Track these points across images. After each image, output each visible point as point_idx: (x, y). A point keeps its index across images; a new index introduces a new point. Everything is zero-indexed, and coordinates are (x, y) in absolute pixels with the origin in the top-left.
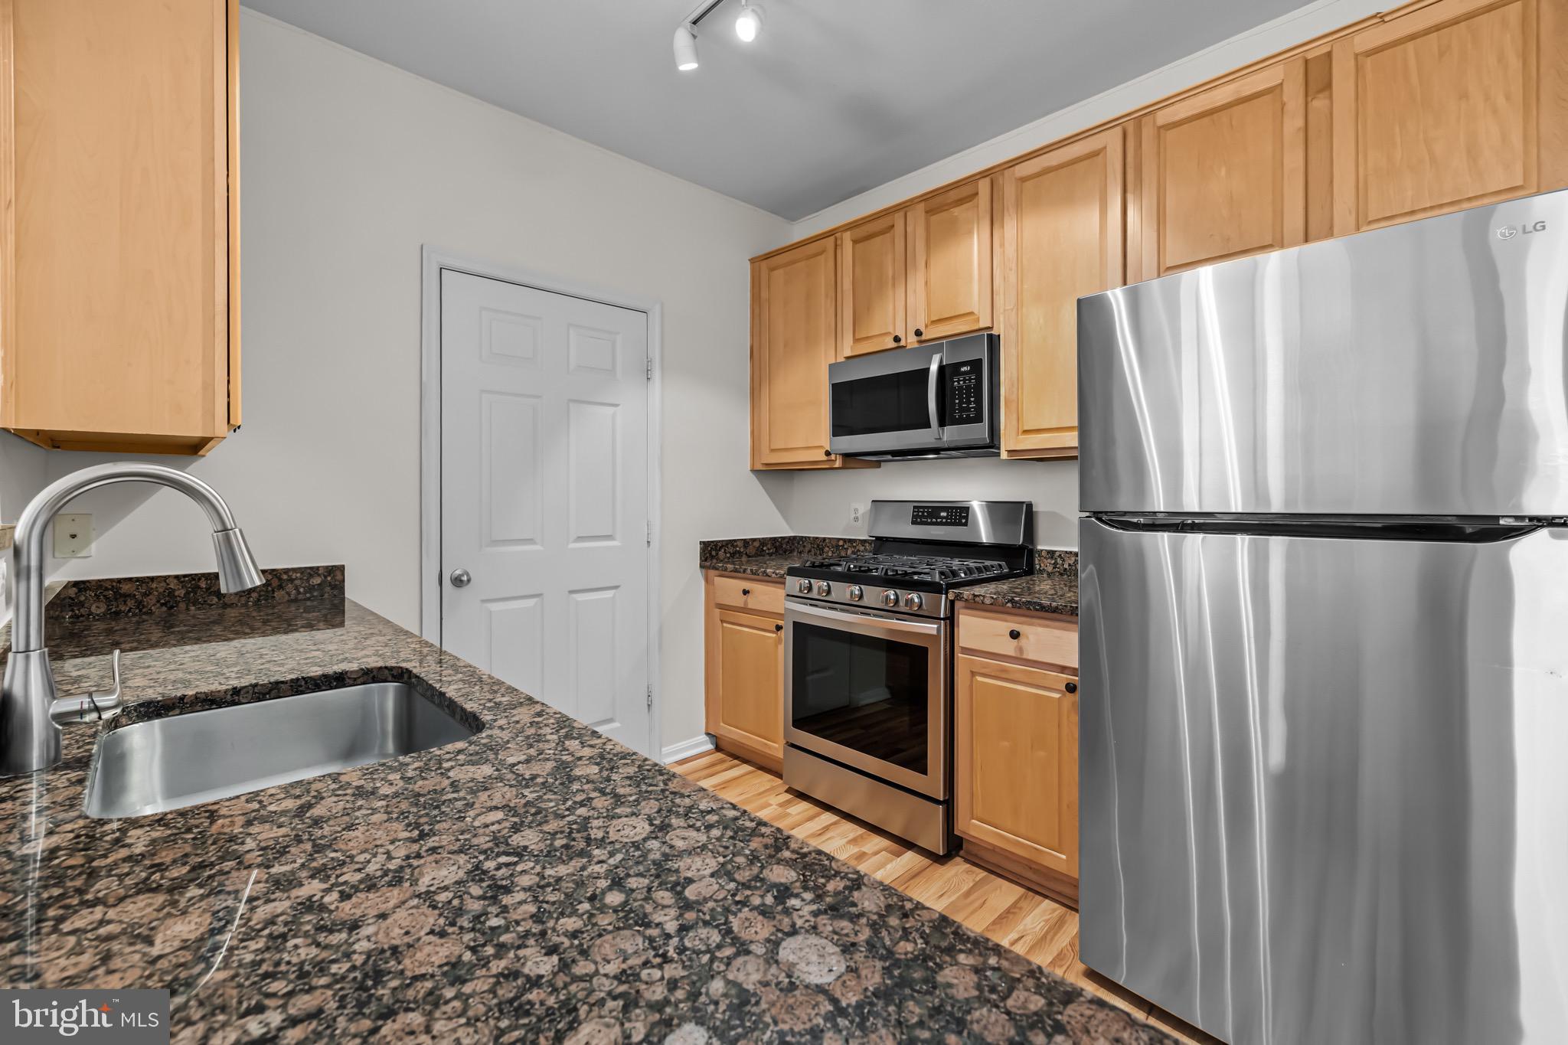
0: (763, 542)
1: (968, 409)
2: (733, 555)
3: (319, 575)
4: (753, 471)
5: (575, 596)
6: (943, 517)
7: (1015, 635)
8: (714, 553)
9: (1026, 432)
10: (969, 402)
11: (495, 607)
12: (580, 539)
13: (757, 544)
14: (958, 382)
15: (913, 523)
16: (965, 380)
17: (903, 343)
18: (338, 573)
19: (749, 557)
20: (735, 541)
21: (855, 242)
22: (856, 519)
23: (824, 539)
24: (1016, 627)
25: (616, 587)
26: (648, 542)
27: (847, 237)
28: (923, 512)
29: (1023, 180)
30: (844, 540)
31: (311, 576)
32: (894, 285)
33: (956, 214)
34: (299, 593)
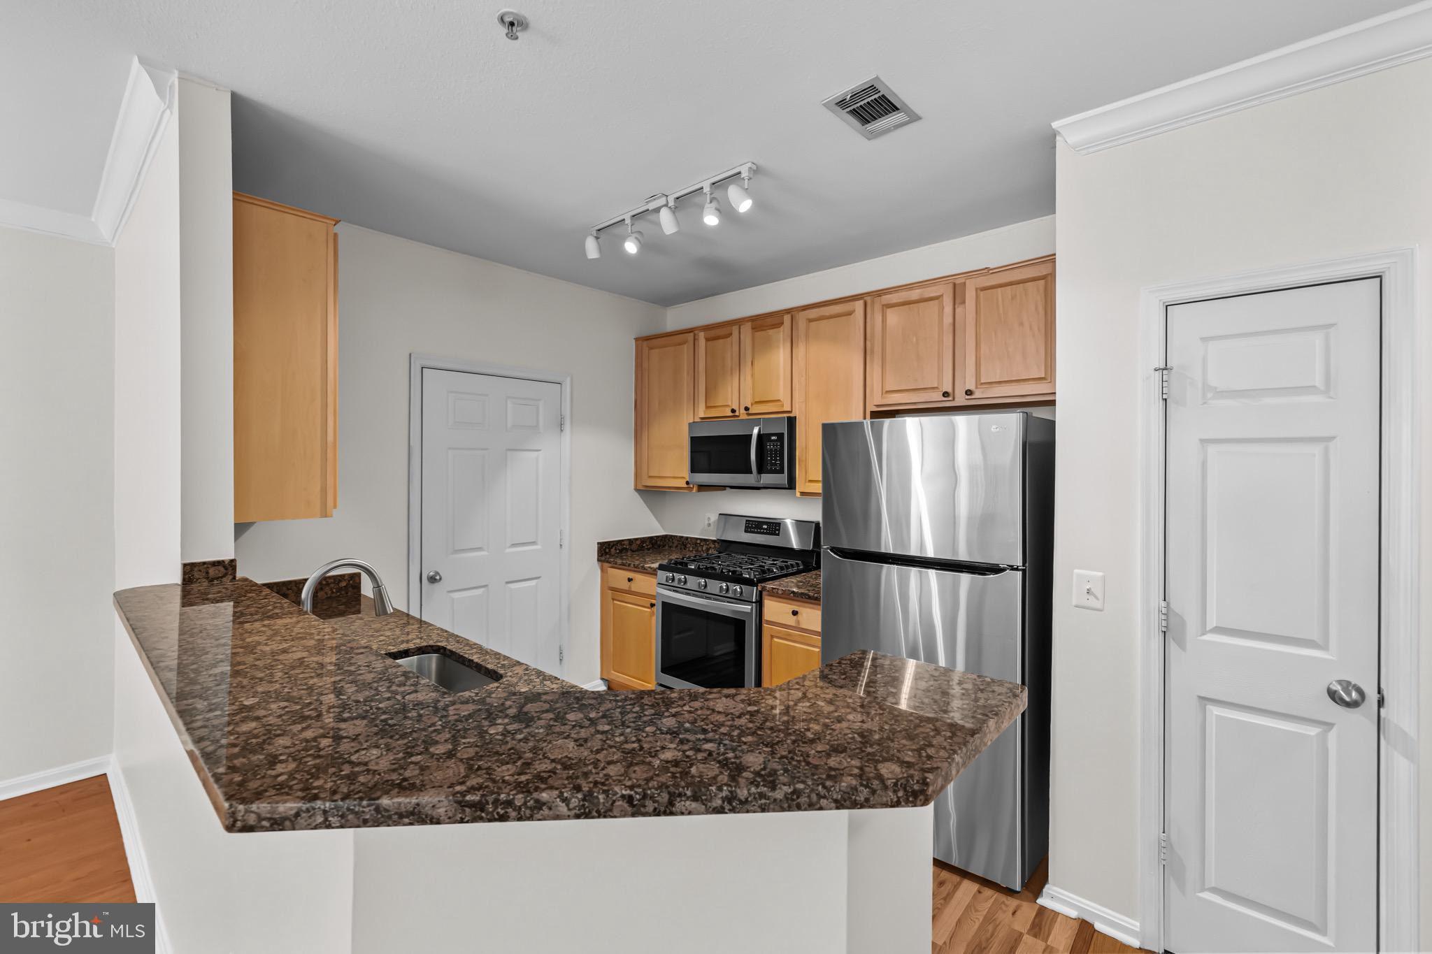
0: (643, 540)
1: (776, 464)
2: (621, 551)
3: (345, 580)
4: (637, 490)
5: (509, 585)
6: (764, 529)
7: (795, 613)
8: (607, 550)
9: (811, 481)
10: (777, 460)
11: (457, 595)
12: (514, 545)
13: (638, 542)
14: (770, 446)
15: (746, 531)
16: (774, 445)
17: (737, 414)
18: (357, 578)
19: (633, 551)
20: (623, 541)
21: (707, 340)
22: (709, 525)
23: (687, 538)
24: (796, 608)
25: (539, 578)
26: (561, 545)
27: (702, 335)
28: (752, 525)
29: (810, 321)
30: (701, 540)
31: (340, 581)
32: (732, 374)
33: (770, 334)
34: (333, 592)
